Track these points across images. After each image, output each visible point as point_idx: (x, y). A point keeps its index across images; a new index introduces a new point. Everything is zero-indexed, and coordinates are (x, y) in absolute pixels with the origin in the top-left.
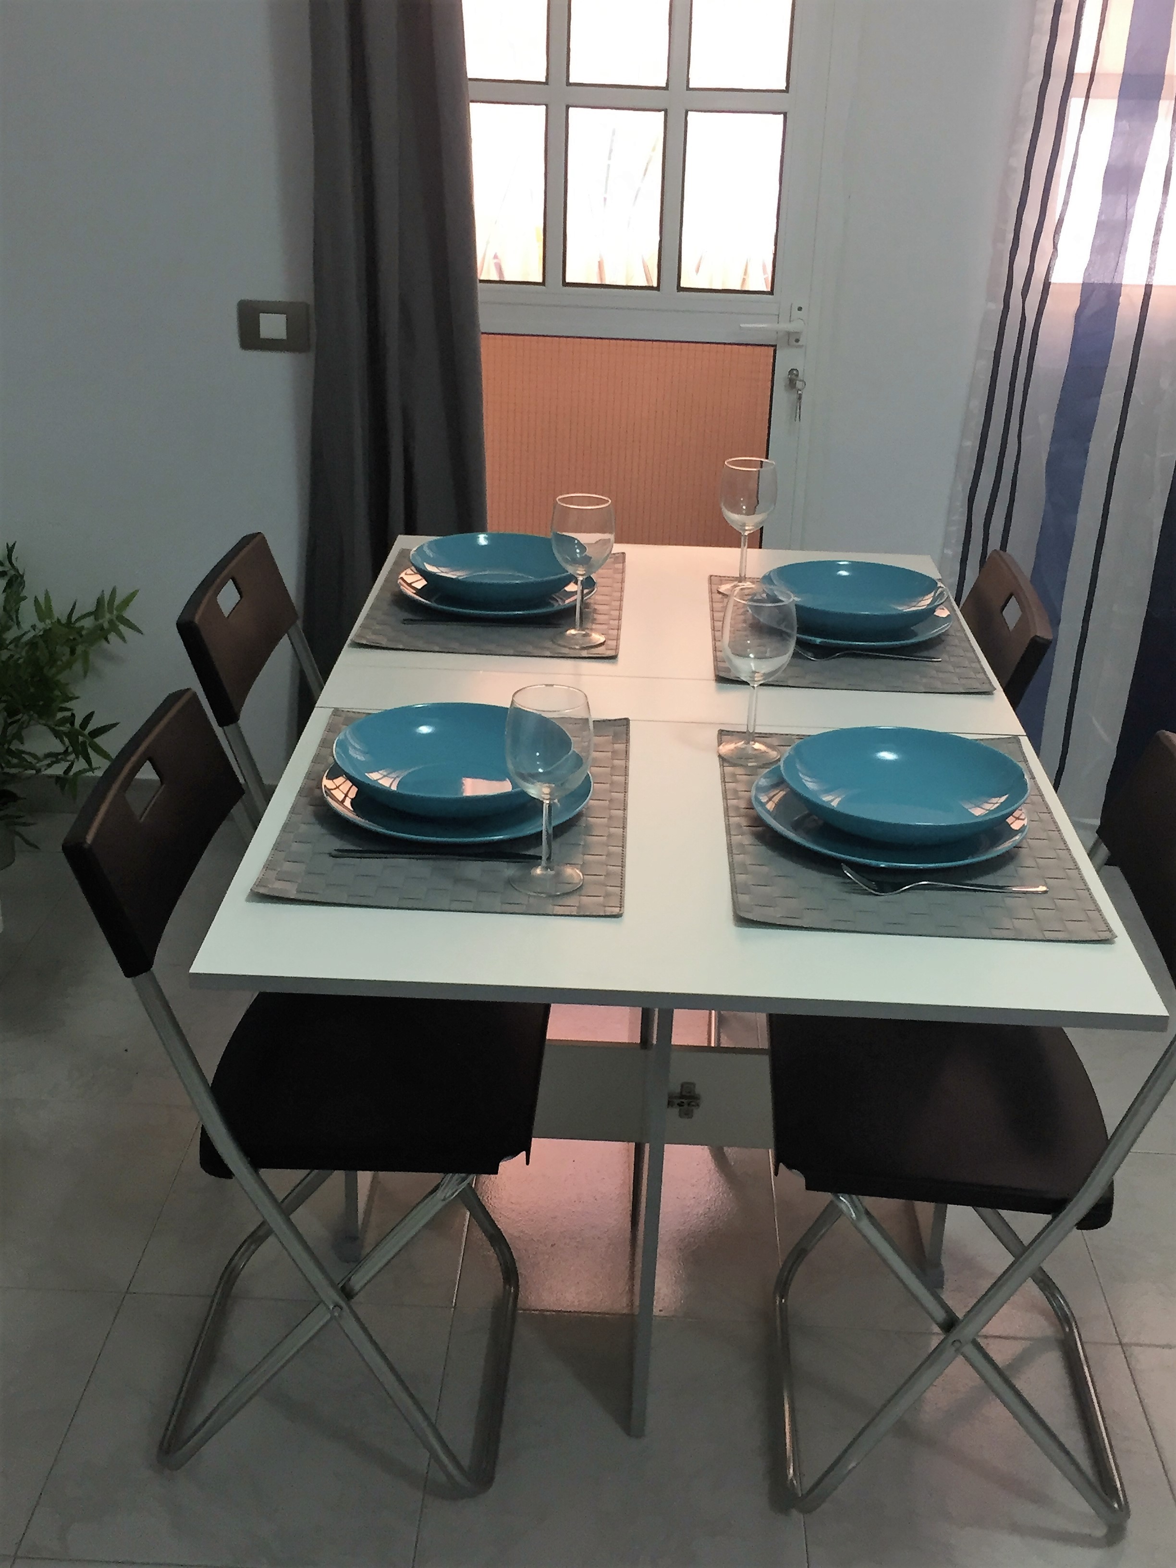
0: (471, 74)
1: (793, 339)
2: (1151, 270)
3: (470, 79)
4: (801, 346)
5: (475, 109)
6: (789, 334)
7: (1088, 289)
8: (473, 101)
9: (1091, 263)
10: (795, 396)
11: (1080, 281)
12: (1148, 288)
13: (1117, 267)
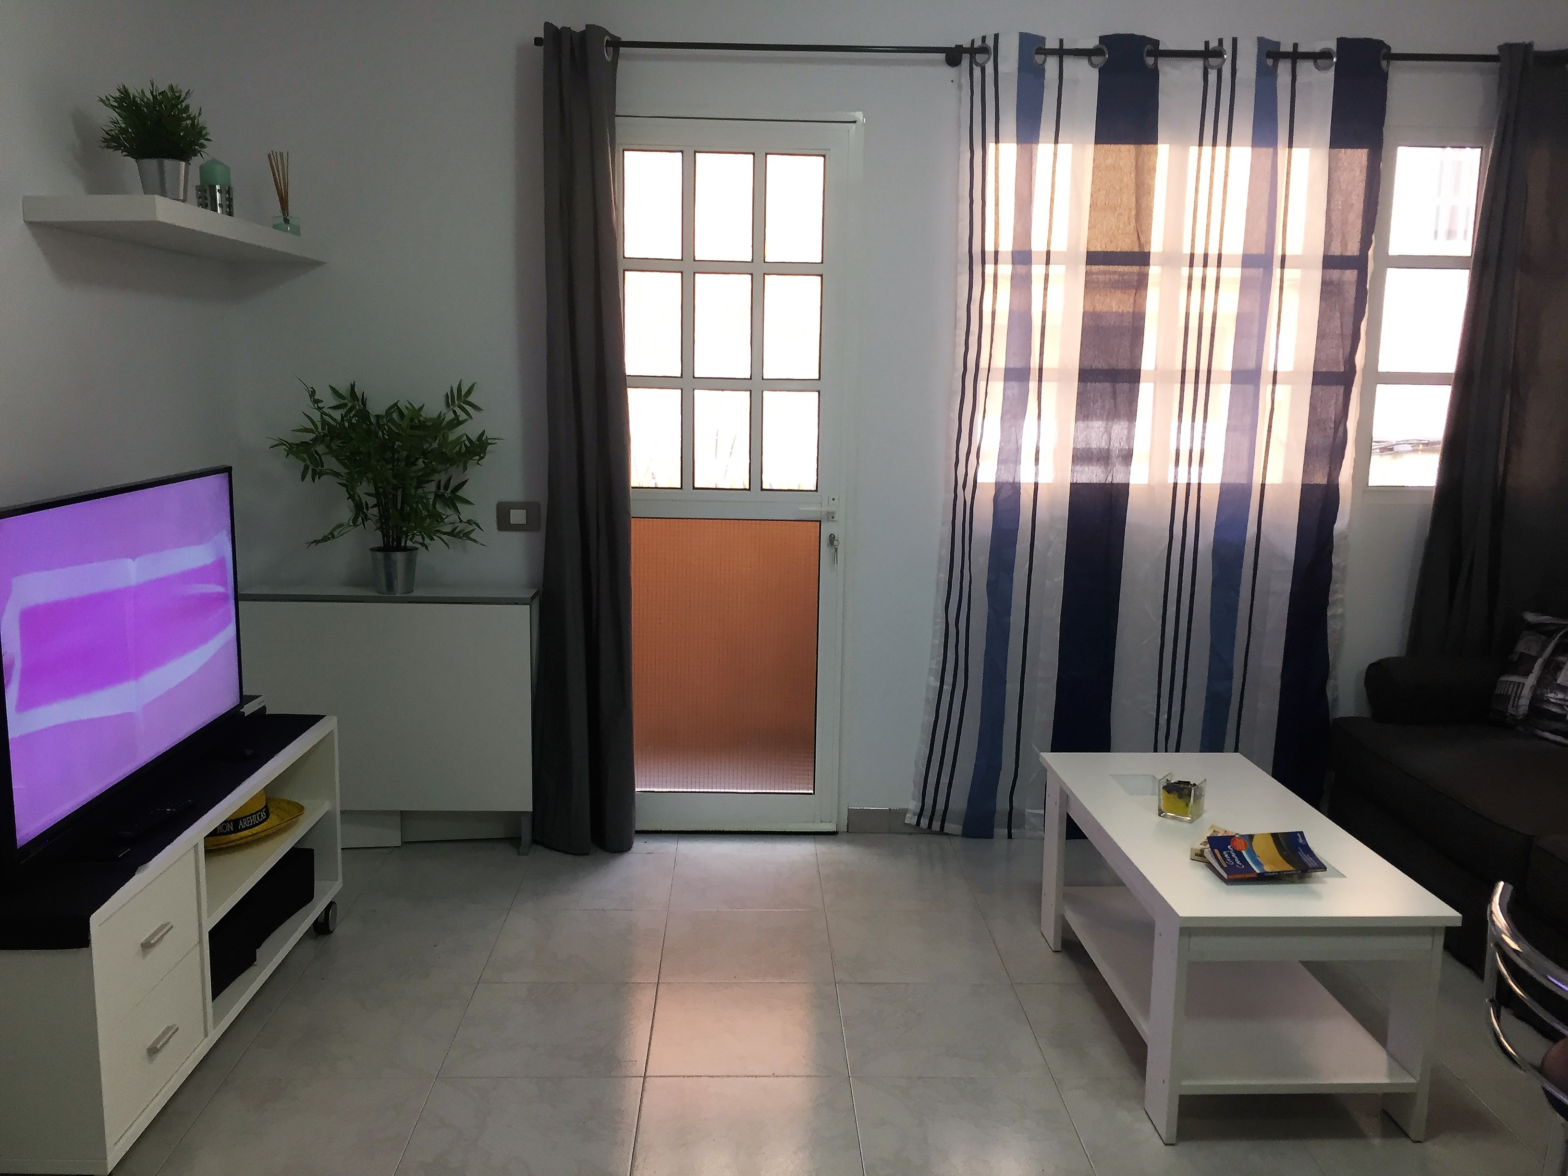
0: (627, 373)
1: (831, 516)
2: (1037, 474)
3: (628, 376)
4: (834, 521)
5: (631, 392)
6: (828, 513)
7: (999, 487)
8: (629, 387)
9: (998, 469)
10: (834, 550)
11: (994, 481)
12: (1036, 485)
13: (1016, 471)
